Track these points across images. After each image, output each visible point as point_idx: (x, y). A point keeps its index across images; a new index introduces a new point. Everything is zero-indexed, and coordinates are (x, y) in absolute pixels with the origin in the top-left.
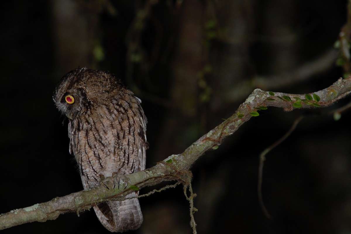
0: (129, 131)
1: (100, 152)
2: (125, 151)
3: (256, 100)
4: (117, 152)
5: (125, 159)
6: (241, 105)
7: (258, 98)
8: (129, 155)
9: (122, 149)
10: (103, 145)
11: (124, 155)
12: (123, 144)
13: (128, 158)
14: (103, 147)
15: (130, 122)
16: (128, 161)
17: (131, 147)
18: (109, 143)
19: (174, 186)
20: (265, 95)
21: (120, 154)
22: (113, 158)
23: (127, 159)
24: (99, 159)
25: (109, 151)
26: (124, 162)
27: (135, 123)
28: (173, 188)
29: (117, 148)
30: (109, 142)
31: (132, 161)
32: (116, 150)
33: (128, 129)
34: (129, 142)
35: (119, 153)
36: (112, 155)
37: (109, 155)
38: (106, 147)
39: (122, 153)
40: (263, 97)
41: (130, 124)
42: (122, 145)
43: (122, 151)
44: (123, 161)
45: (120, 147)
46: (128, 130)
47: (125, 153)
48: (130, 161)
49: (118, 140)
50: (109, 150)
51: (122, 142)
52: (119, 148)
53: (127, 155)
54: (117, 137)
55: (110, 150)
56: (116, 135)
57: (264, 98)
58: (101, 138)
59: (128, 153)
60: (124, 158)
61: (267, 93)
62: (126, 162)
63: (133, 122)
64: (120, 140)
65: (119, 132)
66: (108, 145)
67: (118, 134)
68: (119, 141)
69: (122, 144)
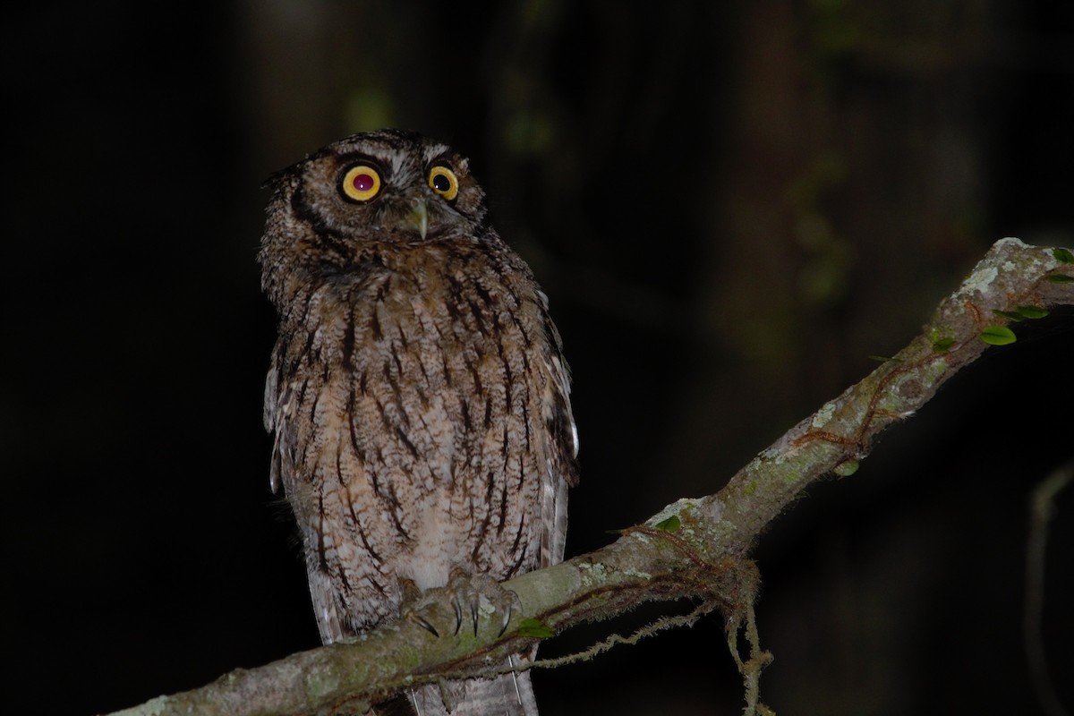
0: (508, 399)
1: (395, 477)
2: (491, 475)
3: (1002, 280)
4: (460, 481)
5: (490, 510)
6: (943, 301)
7: (1012, 273)
8: (505, 494)
9: (479, 468)
10: (413, 450)
11: (489, 497)
12: (485, 451)
13: (504, 507)
14: (410, 459)
15: (511, 364)
16: (503, 516)
17: (514, 464)
18: (433, 443)
19: (689, 621)
20: (1039, 263)
21: (472, 487)
22: (445, 503)
23: (499, 510)
24: (391, 504)
25: (433, 475)
26: (487, 522)
27: (530, 371)
28: (685, 627)
29: (462, 464)
30: (436, 440)
31: (519, 520)
32: (457, 472)
33: (503, 389)
34: (506, 442)
35: (469, 484)
36: (442, 491)
37: (432, 491)
38: (422, 459)
39: (479, 486)
40: (1032, 269)
41: (508, 373)
42: (481, 454)
43: (481, 478)
44: (483, 516)
45: (475, 461)
46: (504, 396)
47: (491, 485)
48: (508, 518)
49: (464, 431)
50: (432, 471)
51: (480, 440)
52: (468, 463)
53: (498, 495)
54: (462, 421)
55: (436, 472)
56: (459, 411)
57: (1033, 274)
58: (406, 419)
59: (501, 487)
60: (487, 507)
61: (1046, 254)
62: (496, 520)
63: (521, 367)
64: (473, 431)
65: (467, 400)
66: (430, 449)
67: (465, 407)
68: (471, 436)
69: (481, 446)
